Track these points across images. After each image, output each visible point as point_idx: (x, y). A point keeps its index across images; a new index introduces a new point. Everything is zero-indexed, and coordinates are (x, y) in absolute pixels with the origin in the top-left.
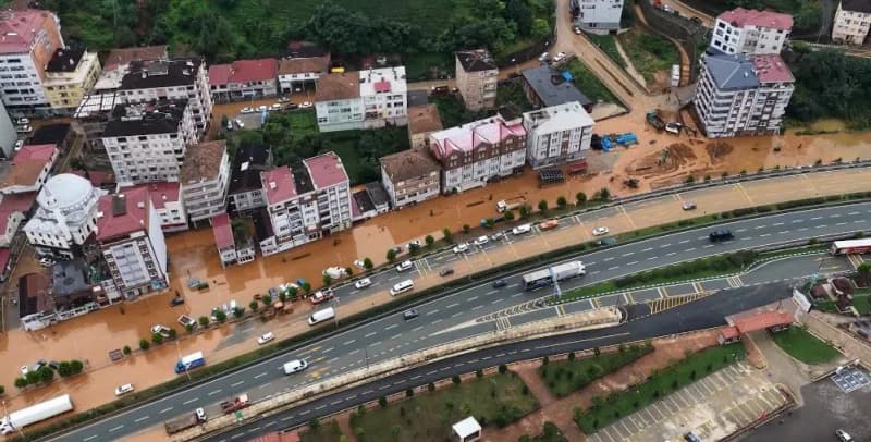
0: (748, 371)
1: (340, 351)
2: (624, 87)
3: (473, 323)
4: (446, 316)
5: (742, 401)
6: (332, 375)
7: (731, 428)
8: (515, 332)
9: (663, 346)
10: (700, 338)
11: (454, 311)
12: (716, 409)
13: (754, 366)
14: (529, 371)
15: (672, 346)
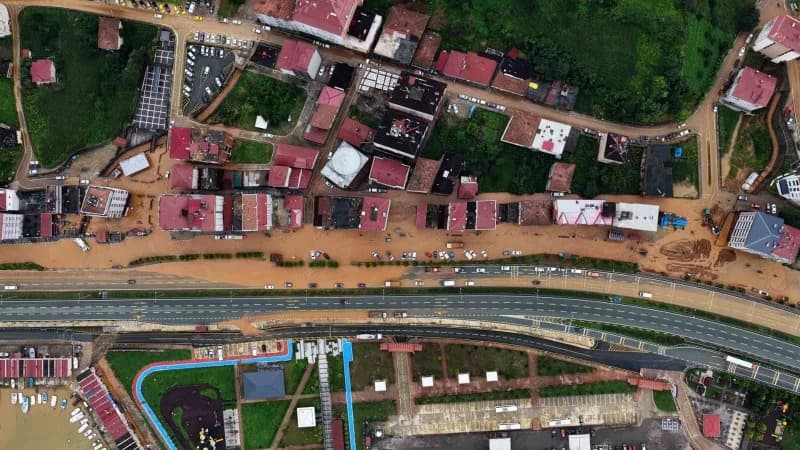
0: (629, 400)
1: (455, 306)
2: (710, 177)
3: (522, 317)
4: (513, 308)
5: (615, 412)
6: (447, 317)
7: (602, 422)
8: (539, 332)
9: (601, 370)
10: (621, 374)
11: (518, 306)
12: (601, 411)
13: (634, 399)
14: (534, 355)
15: (605, 372)
